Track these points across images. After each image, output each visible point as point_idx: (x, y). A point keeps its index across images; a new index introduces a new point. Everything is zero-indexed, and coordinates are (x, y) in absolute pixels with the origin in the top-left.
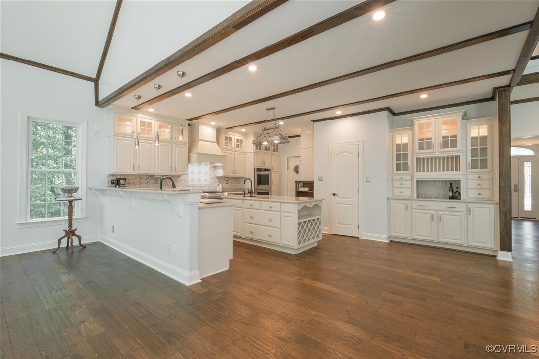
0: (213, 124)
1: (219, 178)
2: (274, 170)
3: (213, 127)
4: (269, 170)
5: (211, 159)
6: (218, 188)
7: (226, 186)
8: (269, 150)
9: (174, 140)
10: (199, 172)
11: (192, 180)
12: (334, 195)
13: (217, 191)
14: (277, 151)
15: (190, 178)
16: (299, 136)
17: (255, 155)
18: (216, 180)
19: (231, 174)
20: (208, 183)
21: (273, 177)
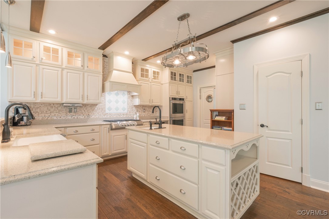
0: (127, 53)
1: (136, 107)
2: (187, 100)
3: (127, 57)
4: (183, 99)
5: (128, 89)
6: (135, 116)
7: (143, 114)
8: (183, 81)
9: (86, 68)
10: (117, 102)
11: (110, 109)
12: (262, 126)
13: (135, 119)
14: (191, 83)
15: (107, 107)
16: (214, 67)
17: (170, 85)
18: (134, 108)
19: (147, 103)
20: (126, 111)
21: (187, 106)
